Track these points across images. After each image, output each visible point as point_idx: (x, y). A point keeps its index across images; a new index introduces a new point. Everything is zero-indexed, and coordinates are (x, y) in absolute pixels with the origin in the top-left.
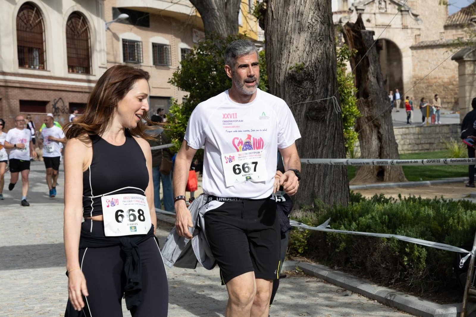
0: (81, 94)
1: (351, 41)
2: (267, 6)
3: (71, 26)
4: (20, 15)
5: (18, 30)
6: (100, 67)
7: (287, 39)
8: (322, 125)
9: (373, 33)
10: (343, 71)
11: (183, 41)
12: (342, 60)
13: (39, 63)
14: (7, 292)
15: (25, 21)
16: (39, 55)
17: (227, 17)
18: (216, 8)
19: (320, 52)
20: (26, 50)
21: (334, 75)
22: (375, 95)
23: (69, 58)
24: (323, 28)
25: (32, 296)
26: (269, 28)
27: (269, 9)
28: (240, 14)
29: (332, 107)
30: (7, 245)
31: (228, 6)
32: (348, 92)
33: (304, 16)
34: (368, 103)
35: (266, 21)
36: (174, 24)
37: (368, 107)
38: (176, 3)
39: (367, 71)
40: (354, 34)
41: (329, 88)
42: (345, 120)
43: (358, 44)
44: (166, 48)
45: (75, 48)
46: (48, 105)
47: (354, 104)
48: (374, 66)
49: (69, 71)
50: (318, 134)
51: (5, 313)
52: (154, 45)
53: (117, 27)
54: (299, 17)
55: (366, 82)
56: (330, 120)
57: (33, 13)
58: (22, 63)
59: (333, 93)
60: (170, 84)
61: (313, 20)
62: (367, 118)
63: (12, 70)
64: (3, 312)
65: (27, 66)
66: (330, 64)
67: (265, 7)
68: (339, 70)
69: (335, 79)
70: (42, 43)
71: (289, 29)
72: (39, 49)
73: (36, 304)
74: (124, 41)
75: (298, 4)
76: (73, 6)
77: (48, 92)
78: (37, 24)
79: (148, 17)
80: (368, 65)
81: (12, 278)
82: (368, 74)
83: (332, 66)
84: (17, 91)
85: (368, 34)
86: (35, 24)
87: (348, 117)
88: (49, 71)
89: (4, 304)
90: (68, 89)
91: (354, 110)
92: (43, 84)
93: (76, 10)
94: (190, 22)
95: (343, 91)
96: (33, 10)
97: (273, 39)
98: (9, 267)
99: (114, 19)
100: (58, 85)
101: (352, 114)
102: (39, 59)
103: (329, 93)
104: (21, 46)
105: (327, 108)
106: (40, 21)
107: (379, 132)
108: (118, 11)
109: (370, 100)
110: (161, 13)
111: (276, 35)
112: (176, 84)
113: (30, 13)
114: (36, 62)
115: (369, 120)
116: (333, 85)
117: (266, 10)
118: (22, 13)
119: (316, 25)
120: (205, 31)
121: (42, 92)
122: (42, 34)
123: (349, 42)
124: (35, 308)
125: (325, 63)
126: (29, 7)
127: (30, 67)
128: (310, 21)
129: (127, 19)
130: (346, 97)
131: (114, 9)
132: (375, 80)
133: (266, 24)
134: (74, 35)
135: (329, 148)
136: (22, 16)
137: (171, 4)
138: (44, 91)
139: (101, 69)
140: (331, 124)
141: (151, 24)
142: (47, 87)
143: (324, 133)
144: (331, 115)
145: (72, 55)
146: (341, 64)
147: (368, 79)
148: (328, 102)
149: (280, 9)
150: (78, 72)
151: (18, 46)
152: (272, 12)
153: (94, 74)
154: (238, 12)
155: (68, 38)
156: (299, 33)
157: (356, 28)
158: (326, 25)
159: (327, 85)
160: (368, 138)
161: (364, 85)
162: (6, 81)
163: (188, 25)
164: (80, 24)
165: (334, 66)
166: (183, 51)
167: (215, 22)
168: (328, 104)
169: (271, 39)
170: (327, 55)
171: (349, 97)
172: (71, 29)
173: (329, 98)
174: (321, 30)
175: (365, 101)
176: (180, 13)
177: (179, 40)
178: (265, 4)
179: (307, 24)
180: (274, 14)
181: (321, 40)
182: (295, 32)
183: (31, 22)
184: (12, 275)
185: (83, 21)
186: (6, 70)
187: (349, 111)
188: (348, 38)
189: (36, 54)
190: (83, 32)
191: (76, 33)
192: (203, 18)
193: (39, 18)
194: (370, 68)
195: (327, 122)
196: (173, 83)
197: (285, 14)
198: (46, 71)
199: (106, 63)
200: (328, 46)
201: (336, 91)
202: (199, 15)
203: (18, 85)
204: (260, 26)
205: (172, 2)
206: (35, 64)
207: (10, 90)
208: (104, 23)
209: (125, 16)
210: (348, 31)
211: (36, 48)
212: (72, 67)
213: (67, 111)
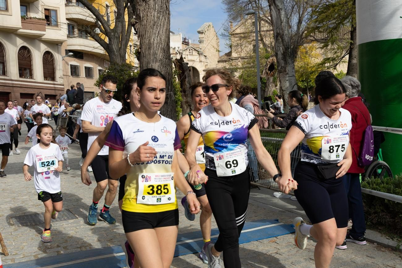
0: (51, 90)
1: (178, 67)
2: (141, 50)
3: (45, 58)
4: (20, 52)
5: (18, 59)
6: (59, 78)
7: (150, 66)
8: (166, 106)
9: (188, 64)
10: (175, 80)
11: (99, 66)
12: (174, 76)
13: (30, 76)
14: (18, 185)
15: (22, 55)
16: (29, 72)
17: (120, 55)
18: (115, 51)
19: (165, 72)
20: (23, 69)
21: (172, 82)
22: (189, 92)
23: (44, 73)
24: (167, 61)
25: (30, 186)
26: (142, 60)
27: (142, 51)
28: (127, 54)
29: (171, 96)
30: (16, 162)
31: (121, 50)
32: (177, 90)
33: (158, 55)
34: (186, 95)
35: (140, 57)
36: (95, 58)
37: (186, 97)
38: (96, 48)
39: (185, 81)
40: (179, 64)
41: (170, 88)
42: (176, 102)
43: (181, 68)
44: (91, 69)
45: (47, 69)
46: (34, 95)
47: (180, 95)
48: (188, 79)
49: (44, 80)
50: (165, 109)
51: (17, 194)
52: (86, 68)
53: (67, 59)
54: (156, 55)
55: (185, 86)
56: (170, 103)
57: (26, 51)
58: (21, 75)
59: (171, 91)
60: (95, 86)
61: (162, 57)
62: (185, 102)
63: (16, 79)
64: (16, 194)
65: (24, 77)
66: (170, 78)
67: (140, 51)
68: (173, 80)
69: (172, 84)
70: (31, 66)
71: (151, 61)
72: (29, 69)
73: (32, 190)
74: (71, 65)
75: (155, 50)
76: (46, 49)
77: (34, 89)
78: (28, 57)
79: (83, 55)
80: (185, 78)
81: (20, 178)
82: (186, 82)
83: (171, 78)
84: (19, 89)
85: (185, 64)
86: (27, 57)
87: (178, 102)
88: (35, 79)
89: (16, 190)
90: (44, 88)
91: (180, 98)
92: (31, 86)
93: (47, 50)
94: (103, 57)
95: (175, 90)
96: (26, 50)
97: (144, 66)
98: (18, 173)
99: (66, 55)
100: (39, 86)
101: (179, 100)
102: (29, 74)
103: (170, 91)
104: (20, 67)
105: (169, 97)
106: (30, 55)
107: (190, 108)
108: (68, 51)
109: (186, 94)
110: (89, 53)
111: (145, 64)
112: (98, 86)
113: (25, 52)
114: (28, 75)
115: (186, 103)
116: (171, 87)
117: (140, 52)
118: (20, 51)
119: (163, 59)
120: (110, 62)
121: (31, 89)
122: (31, 61)
123: (177, 67)
124: (32, 192)
125: (168, 77)
126: (23, 48)
127: (25, 77)
128: (160, 58)
129: (72, 55)
130: (177, 92)
131: (66, 50)
132: (189, 85)
133: (140, 58)
134: (47, 62)
135: (170, 116)
136: (20, 53)
137: (93, 49)
138: (32, 89)
139: (60, 79)
140: (170, 105)
141: (84, 58)
142: (34, 87)
143: (167, 109)
144: (170, 100)
145: (46, 72)
146: (174, 77)
147: (185, 84)
148: (169, 94)
149: (147, 52)
150: (49, 80)
151: (19, 67)
152: (143, 53)
153: (57, 81)
154: (126, 53)
155: (43, 64)
156: (156, 63)
157: (180, 61)
158: (168, 59)
159: (169, 87)
160: (186, 111)
161: (184, 87)
162: (13, 84)
163: (102, 58)
164: (49, 57)
165: (172, 79)
166: (100, 70)
167: (115, 57)
168: (169, 95)
169: (143, 66)
170: (168, 73)
171: (178, 92)
172: (45, 59)
173: (169, 93)
174: (165, 62)
175: (184, 94)
176: (98, 53)
177: (98, 65)
178: (140, 49)
179: (159, 59)
180: (144, 54)
181: (166, 67)
182: (153, 63)
183: (25, 56)
184: (20, 177)
185: (51, 55)
186: (13, 78)
187: (178, 99)
188: (176, 66)
189: (28, 71)
190: (51, 61)
191: (48, 61)
192: (109, 55)
193: (29, 54)
194: (186, 80)
195: (169, 104)
196: (96, 86)
197: (149, 54)
198: (33, 79)
199: (62, 76)
200: (169, 69)
201: (173, 90)
202: (107, 54)
203: (19, 86)
204: (137, 59)
205: (94, 48)
206: (28, 76)
207: (15, 88)
208: (61, 57)
209: (71, 54)
210: (177, 62)
211: (28, 68)
212: (46, 77)
213: (44, 98)
